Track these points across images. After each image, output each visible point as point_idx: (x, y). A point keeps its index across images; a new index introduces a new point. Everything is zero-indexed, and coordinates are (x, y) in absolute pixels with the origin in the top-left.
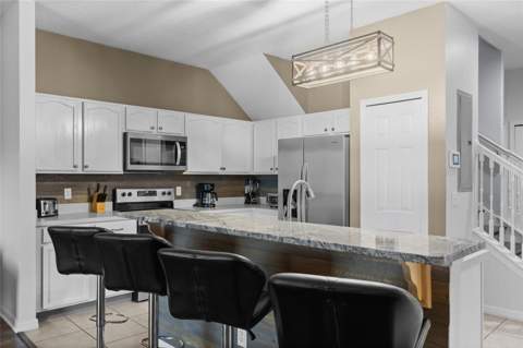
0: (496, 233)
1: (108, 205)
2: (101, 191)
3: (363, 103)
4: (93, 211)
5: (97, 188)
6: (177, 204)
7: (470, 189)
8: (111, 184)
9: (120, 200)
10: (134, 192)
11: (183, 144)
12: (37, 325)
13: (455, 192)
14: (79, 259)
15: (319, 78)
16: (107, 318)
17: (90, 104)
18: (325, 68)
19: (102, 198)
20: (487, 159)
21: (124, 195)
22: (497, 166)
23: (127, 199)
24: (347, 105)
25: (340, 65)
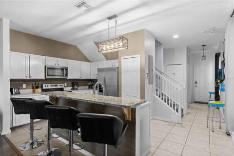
0: (160, 96)
1: (40, 90)
2: (37, 85)
3: (122, 58)
4: (34, 92)
5: (35, 84)
6: (65, 89)
7: (152, 83)
8: (40, 83)
9: (44, 88)
10: (49, 85)
11: (67, 69)
12: (11, 132)
13: (148, 84)
14: (22, 109)
15: (107, 50)
16: (34, 128)
17: (32, 56)
18: (108, 47)
19: (37, 87)
20: (157, 75)
21: (45, 86)
22: (160, 77)
23: (47, 88)
24: (118, 58)
25: (112, 46)
